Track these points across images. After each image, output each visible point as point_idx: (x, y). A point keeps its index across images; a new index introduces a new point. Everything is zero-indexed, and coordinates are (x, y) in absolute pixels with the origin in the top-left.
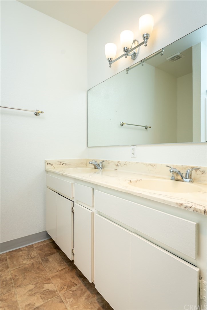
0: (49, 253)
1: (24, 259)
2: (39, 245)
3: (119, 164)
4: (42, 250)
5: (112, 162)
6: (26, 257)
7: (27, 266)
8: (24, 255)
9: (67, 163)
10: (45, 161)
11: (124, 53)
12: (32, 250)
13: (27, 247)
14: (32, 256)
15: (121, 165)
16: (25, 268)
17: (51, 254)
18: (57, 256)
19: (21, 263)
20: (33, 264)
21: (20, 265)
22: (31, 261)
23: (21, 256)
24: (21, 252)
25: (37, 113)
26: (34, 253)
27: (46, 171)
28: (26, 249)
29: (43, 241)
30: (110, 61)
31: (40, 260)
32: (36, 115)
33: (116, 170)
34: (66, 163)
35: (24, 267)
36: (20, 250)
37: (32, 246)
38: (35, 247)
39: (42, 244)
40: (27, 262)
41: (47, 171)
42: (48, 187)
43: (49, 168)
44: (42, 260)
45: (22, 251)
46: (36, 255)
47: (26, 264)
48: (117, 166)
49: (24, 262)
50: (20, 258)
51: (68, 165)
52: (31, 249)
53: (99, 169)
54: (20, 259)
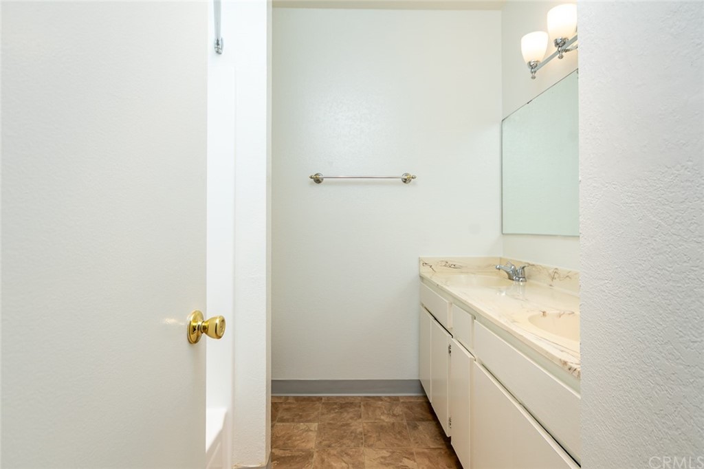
0: (421, 417)
1: (383, 414)
2: (407, 401)
3: (556, 276)
4: (410, 408)
5: (544, 268)
6: (386, 412)
7: (385, 424)
8: (383, 407)
9: (460, 264)
10: (420, 260)
11: (556, 49)
12: (397, 405)
13: (389, 397)
14: (395, 412)
15: (559, 277)
16: (382, 426)
17: (423, 420)
18: (431, 426)
19: (378, 417)
20: (393, 424)
21: (376, 419)
22: (392, 420)
23: (380, 408)
24: (380, 403)
25: (406, 179)
26: (398, 410)
27: (420, 276)
28: (389, 400)
29: (416, 397)
30: (534, 67)
31: (405, 423)
32: (405, 182)
33: (551, 286)
34: (458, 264)
35: (381, 424)
36: (380, 399)
37: (397, 399)
38: (402, 401)
39: (412, 400)
40: (386, 419)
41: (422, 278)
42: (423, 305)
43: (426, 271)
44: (408, 424)
45: (382, 400)
46: (401, 413)
47: (384, 421)
48: (553, 278)
49: (382, 417)
50: (378, 410)
51: (460, 267)
52: (395, 402)
53: (516, 280)
54: (378, 412)
